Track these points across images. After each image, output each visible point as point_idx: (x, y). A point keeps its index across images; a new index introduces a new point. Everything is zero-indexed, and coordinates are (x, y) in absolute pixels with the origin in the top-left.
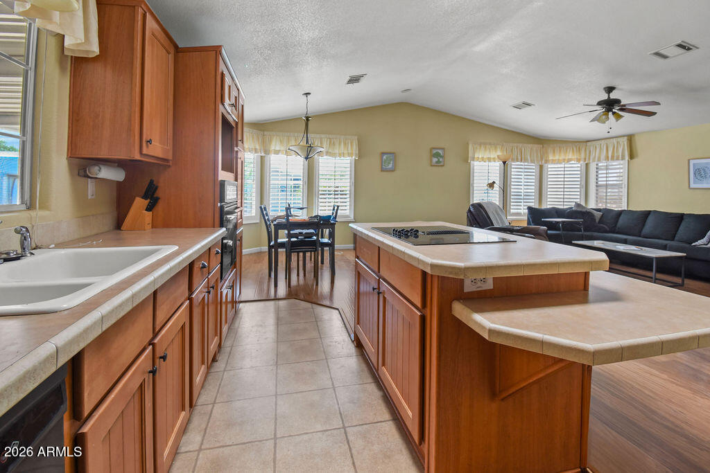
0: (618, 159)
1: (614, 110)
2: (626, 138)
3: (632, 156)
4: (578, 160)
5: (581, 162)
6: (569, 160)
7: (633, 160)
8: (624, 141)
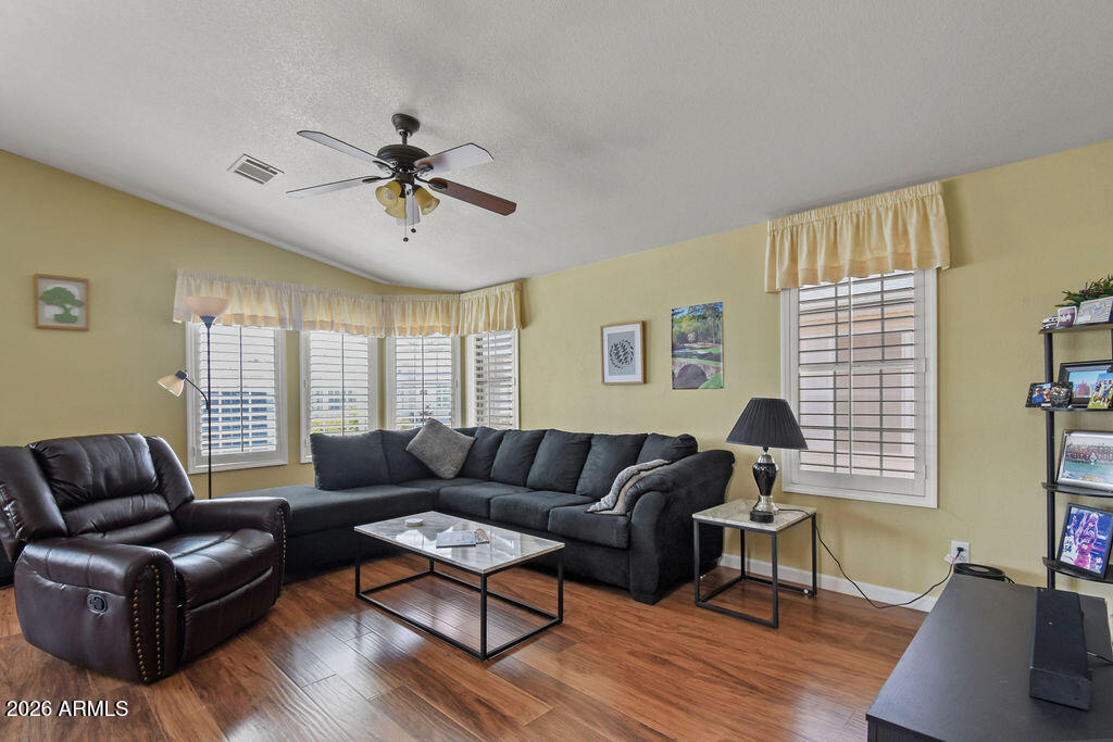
0: (501, 329)
1: (417, 182)
2: (513, 285)
3: (524, 322)
4: (447, 331)
5: (452, 335)
6: (431, 330)
7: (526, 330)
8: (510, 290)
